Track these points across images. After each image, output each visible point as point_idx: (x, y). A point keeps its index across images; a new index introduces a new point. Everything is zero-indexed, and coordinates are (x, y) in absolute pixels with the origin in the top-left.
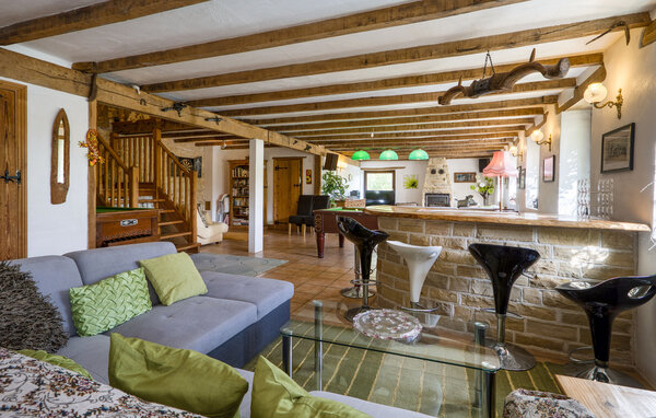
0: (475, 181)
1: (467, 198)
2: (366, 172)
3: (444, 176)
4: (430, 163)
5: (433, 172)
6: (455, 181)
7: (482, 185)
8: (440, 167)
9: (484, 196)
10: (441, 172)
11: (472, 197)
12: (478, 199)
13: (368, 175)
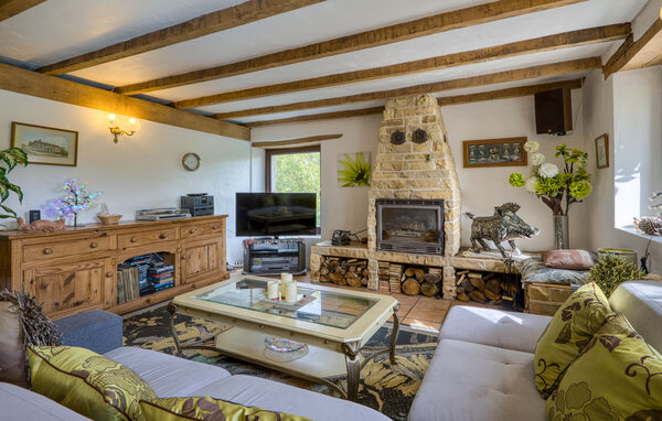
0: (523, 161)
1: (500, 211)
2: (269, 153)
3: (427, 148)
4: (388, 115)
5: (398, 138)
6: (466, 165)
7: (550, 171)
8: (413, 122)
9: (553, 204)
10: (420, 136)
11: (513, 208)
12: (536, 217)
13: (275, 158)
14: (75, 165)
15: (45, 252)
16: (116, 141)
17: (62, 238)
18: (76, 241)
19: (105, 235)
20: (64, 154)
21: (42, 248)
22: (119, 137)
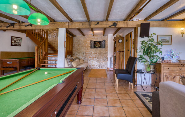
14: (171, 45)
15: (168, 69)
16: (182, 36)
17: (172, 65)
18: (176, 67)
19: (184, 66)
20: (168, 42)
21: (168, 67)
22: (184, 35)
